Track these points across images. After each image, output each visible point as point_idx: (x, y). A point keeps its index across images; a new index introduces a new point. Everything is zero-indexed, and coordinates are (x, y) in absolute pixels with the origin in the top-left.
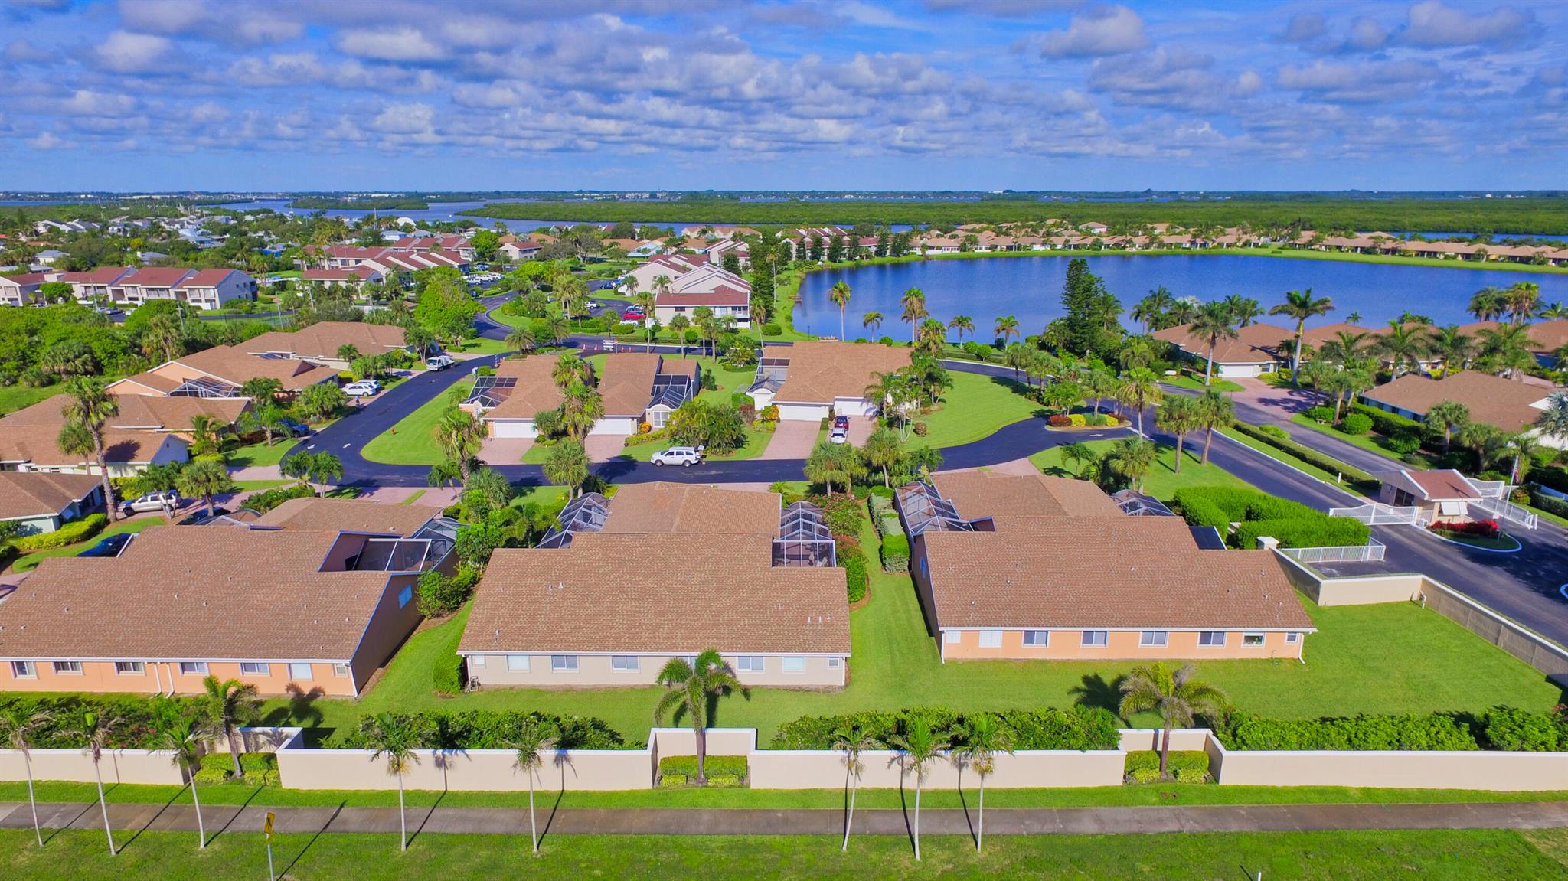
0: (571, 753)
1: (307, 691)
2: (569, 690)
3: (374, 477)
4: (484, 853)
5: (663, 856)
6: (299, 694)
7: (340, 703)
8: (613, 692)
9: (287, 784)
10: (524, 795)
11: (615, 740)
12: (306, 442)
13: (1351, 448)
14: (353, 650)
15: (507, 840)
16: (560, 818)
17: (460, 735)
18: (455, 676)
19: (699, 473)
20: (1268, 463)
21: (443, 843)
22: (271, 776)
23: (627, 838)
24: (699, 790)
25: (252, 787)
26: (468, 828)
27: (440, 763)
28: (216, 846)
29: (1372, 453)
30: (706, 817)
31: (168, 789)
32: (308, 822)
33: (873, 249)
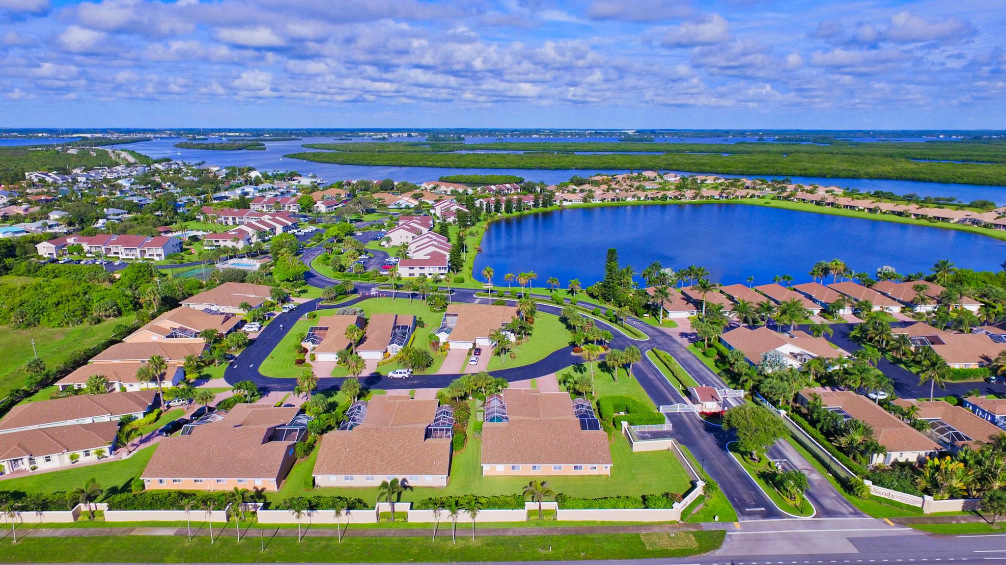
0: (351, 511)
1: (260, 489)
2: (350, 488)
3: (268, 385)
4: (324, 543)
5: (378, 543)
6: (257, 490)
7: (272, 493)
8: (365, 489)
9: (260, 521)
10: (336, 525)
11: (365, 506)
12: (232, 364)
13: (702, 366)
14: (276, 475)
15: (330, 539)
16: (347, 532)
17: (315, 506)
18: (311, 483)
19: (409, 382)
20: (659, 376)
21: (311, 540)
22: (255, 519)
23: (367, 538)
24: (391, 523)
25: (248, 522)
26: (319, 535)
27: (309, 515)
28: (243, 541)
29: (709, 370)
30: (393, 531)
31: (222, 523)
32: (268, 534)
33: (532, 203)
